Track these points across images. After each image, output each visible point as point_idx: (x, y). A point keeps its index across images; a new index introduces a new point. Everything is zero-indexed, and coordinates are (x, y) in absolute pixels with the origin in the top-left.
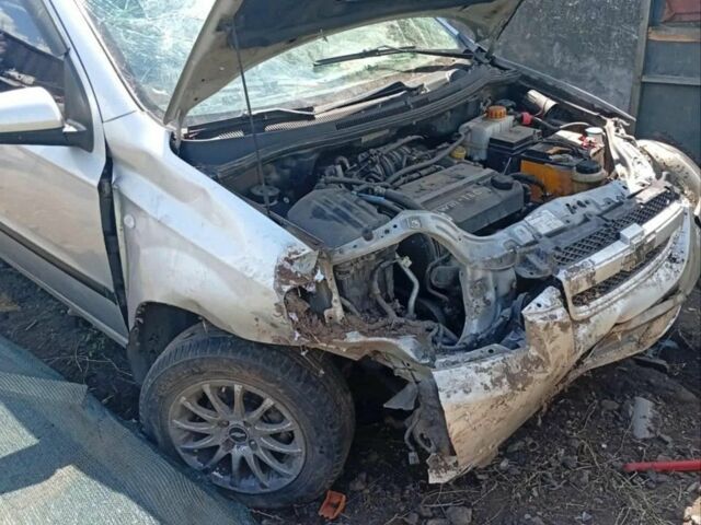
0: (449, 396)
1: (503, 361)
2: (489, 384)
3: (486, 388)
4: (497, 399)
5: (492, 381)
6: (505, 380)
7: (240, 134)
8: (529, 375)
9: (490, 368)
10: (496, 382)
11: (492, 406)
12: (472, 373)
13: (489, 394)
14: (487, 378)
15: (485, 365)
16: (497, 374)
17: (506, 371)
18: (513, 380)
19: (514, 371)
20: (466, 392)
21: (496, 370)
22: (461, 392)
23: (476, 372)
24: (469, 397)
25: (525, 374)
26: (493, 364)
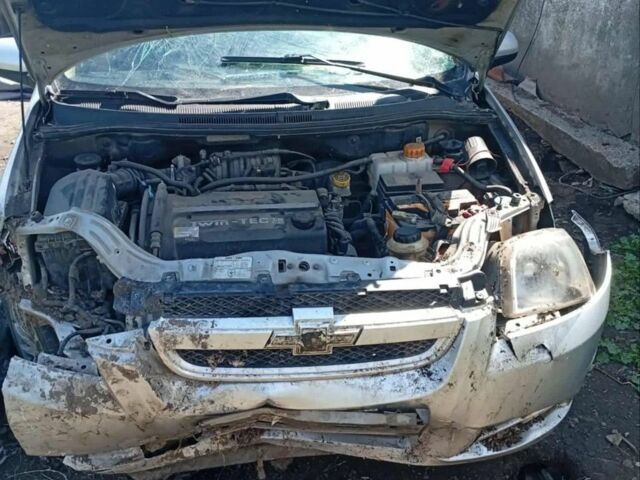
0: (10, 386)
1: (70, 379)
2: (47, 393)
3: (43, 395)
4: (52, 412)
5: (51, 392)
6: (63, 397)
7: (97, 106)
8: (93, 404)
9: (54, 380)
10: (54, 395)
11: (46, 415)
12: (38, 377)
13: (43, 402)
14: (47, 387)
15: (53, 375)
16: (58, 388)
17: (69, 390)
18: (72, 402)
19: (77, 393)
20: (24, 390)
21: (59, 384)
22: (20, 387)
23: (43, 377)
24: (25, 396)
25: (89, 402)
26: (60, 377)
